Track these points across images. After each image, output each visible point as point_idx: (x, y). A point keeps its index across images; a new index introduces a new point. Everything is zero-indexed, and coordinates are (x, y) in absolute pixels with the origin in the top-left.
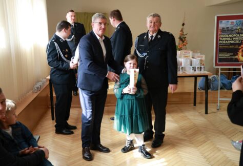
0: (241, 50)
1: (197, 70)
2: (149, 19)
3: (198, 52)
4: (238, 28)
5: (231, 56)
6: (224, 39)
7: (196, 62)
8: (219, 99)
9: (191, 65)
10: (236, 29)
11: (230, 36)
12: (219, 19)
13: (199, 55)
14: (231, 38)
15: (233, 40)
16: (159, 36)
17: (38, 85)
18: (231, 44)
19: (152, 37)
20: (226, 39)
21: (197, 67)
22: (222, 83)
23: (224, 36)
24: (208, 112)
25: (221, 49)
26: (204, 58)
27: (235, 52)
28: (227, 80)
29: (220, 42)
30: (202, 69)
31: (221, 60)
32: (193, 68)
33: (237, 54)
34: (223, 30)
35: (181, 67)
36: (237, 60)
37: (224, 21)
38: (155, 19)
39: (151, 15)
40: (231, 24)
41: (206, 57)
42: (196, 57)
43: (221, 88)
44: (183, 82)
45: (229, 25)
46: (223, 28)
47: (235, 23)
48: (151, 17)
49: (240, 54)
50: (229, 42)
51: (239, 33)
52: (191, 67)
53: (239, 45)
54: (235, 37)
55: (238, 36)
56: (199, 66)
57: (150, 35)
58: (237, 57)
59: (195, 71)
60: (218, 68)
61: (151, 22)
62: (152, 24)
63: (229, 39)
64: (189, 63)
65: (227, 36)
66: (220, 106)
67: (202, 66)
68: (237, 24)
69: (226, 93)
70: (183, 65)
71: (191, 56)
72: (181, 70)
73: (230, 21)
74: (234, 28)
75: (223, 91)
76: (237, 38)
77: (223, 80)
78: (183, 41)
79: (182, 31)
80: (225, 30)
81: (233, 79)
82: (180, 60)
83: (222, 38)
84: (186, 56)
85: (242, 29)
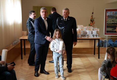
1: (95, 36)
2: (63, 11)
3: (96, 27)
5: (112, 29)
6: (109, 21)
7: (95, 32)
9: (92, 34)
10: (115, 16)
12: (107, 11)
13: (96, 29)
14: (113, 20)
15: (113, 21)
16: (69, 19)
17: (15, 42)
19: (65, 19)
20: (110, 21)
21: (95, 35)
22: (110, 44)
23: (109, 19)
24: (100, 58)
25: (107, 26)
26: (99, 31)
27: (115, 27)
28: (112, 42)
29: (107, 22)
30: (98, 36)
31: (108, 32)
32: (93, 35)
34: (109, 16)
35: (86, 35)
36: (115, 32)
37: (109, 12)
38: (66, 11)
39: (65, 9)
40: (113, 13)
41: (100, 30)
42: (95, 30)
45: (112, 14)
46: (109, 15)
48: (65, 10)
50: (111, 22)
51: (116, 18)
52: (92, 35)
54: (115, 20)
56: (96, 34)
57: (64, 19)
58: (115, 30)
59: (94, 37)
60: (106, 36)
61: (65, 13)
62: (65, 14)
63: (112, 21)
64: (91, 32)
65: (111, 19)
67: (98, 35)
68: (116, 13)
70: (88, 34)
71: (92, 29)
72: (86, 36)
73: (112, 12)
74: (115, 15)
76: (116, 21)
77: (110, 42)
78: (93, 22)
79: (92, 16)
80: (110, 17)
81: (115, 41)
82: (87, 31)
83: (108, 20)
84: (89, 29)
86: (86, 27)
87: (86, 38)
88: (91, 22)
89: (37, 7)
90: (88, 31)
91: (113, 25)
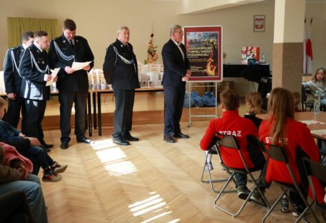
0: (209, 64)
4: (206, 40)
5: (200, 69)
6: (192, 52)
8: (191, 116)
10: (204, 42)
11: (198, 48)
12: (186, 30)
14: (199, 50)
15: (201, 53)
18: (200, 57)
22: (195, 100)
23: (193, 49)
27: (204, 65)
33: (206, 68)
34: (191, 42)
36: (206, 74)
37: (191, 33)
40: (199, 36)
43: (193, 106)
44: (155, 102)
45: (197, 38)
46: (191, 41)
47: (202, 35)
49: (209, 67)
50: (197, 55)
51: (206, 46)
53: (207, 58)
54: (203, 50)
55: (206, 48)
58: (205, 70)
65: (195, 49)
66: (191, 124)
68: (204, 36)
69: (198, 110)
70: (151, 80)
73: (198, 33)
74: (202, 40)
75: (195, 108)
76: (205, 51)
77: (194, 97)
78: (153, 56)
79: (151, 43)
80: (193, 43)
81: (205, 95)
82: (148, 74)
84: (154, 70)
85: (209, 42)
86: (147, 65)
87: (149, 88)
88: (150, 56)
89: (19, 18)
90: (150, 74)
91: (200, 60)
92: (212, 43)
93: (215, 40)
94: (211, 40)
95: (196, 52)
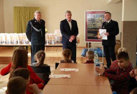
4: (97, 19)
5: (94, 35)
11: (93, 23)
12: (87, 13)
14: (94, 24)
15: (95, 26)
18: (94, 28)
25: (88, 31)
27: (96, 33)
29: (88, 27)
31: (89, 38)
36: (97, 38)
37: (89, 15)
40: (93, 16)
46: (89, 19)
47: (95, 16)
50: (92, 27)
53: (98, 29)
54: (96, 24)
55: (97, 23)
58: (97, 36)
60: (88, 43)
63: (93, 25)
65: (92, 23)
68: (97, 16)
73: (93, 14)
74: (96, 19)
83: (89, 24)
85: (99, 20)
91: (94, 30)
92: (101, 20)
93: (103, 18)
94: (100, 19)
95: (92, 25)
